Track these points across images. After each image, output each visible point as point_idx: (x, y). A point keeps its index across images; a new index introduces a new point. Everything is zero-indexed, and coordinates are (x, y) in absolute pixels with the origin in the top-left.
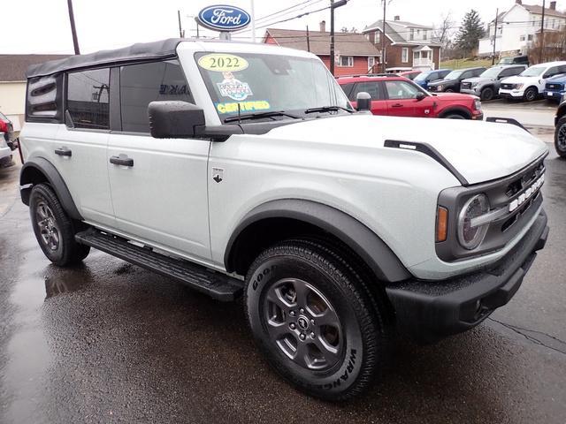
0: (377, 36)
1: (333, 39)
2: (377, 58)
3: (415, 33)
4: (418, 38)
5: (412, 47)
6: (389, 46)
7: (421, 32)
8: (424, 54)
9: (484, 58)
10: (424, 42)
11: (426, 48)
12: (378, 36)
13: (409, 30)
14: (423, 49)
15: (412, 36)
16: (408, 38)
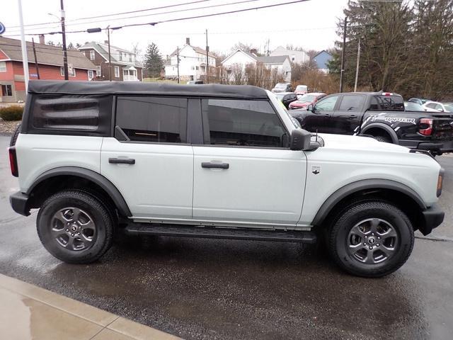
0: (92, 55)
1: (65, 53)
2: (95, 71)
3: (123, 56)
4: (125, 60)
5: (122, 66)
6: (104, 63)
7: (128, 56)
8: (131, 73)
9: (170, 79)
10: (130, 63)
11: (132, 68)
12: (94, 54)
13: (118, 53)
14: (131, 69)
15: (121, 58)
16: (118, 59)
